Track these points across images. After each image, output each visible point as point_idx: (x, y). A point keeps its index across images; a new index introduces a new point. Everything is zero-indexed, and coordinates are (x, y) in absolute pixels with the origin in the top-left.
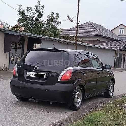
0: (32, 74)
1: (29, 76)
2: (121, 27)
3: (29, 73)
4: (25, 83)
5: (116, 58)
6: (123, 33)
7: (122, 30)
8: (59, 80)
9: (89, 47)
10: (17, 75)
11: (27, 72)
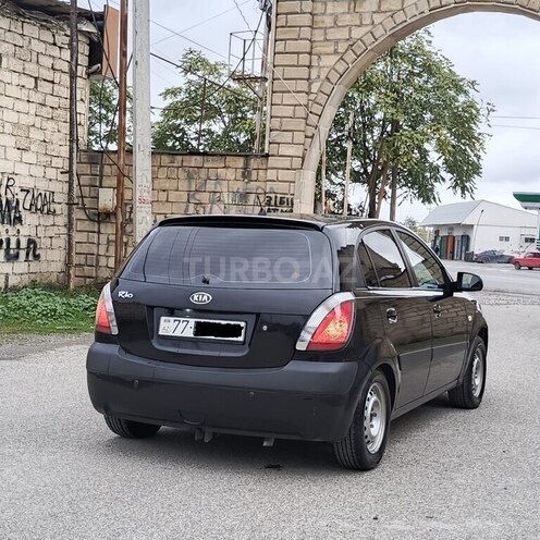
0: (182, 325)
1: (171, 334)
3: (169, 321)
4: (153, 364)
8: (301, 346)
10: (115, 331)
11: (163, 318)
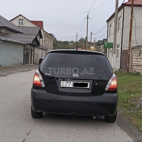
2: (20, 18)
3: (64, 82)
5: (25, 53)
6: (22, 24)
7: (21, 21)
9: (3, 41)
10: (44, 86)
